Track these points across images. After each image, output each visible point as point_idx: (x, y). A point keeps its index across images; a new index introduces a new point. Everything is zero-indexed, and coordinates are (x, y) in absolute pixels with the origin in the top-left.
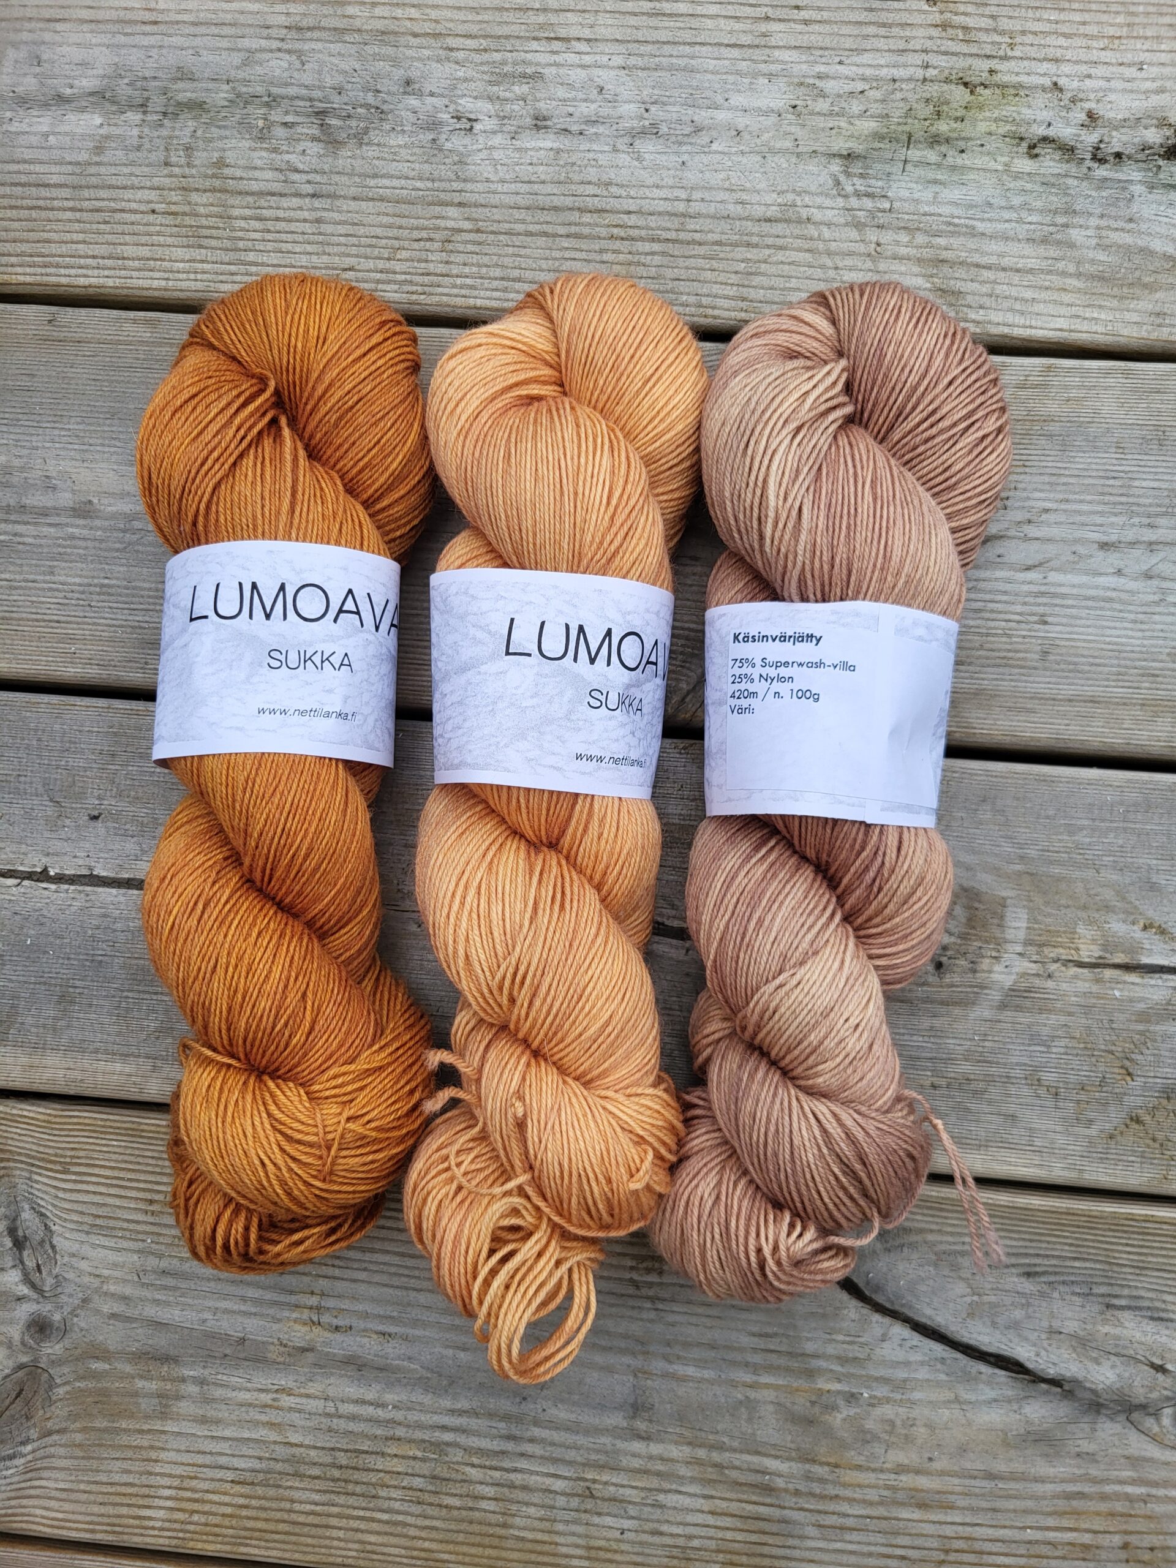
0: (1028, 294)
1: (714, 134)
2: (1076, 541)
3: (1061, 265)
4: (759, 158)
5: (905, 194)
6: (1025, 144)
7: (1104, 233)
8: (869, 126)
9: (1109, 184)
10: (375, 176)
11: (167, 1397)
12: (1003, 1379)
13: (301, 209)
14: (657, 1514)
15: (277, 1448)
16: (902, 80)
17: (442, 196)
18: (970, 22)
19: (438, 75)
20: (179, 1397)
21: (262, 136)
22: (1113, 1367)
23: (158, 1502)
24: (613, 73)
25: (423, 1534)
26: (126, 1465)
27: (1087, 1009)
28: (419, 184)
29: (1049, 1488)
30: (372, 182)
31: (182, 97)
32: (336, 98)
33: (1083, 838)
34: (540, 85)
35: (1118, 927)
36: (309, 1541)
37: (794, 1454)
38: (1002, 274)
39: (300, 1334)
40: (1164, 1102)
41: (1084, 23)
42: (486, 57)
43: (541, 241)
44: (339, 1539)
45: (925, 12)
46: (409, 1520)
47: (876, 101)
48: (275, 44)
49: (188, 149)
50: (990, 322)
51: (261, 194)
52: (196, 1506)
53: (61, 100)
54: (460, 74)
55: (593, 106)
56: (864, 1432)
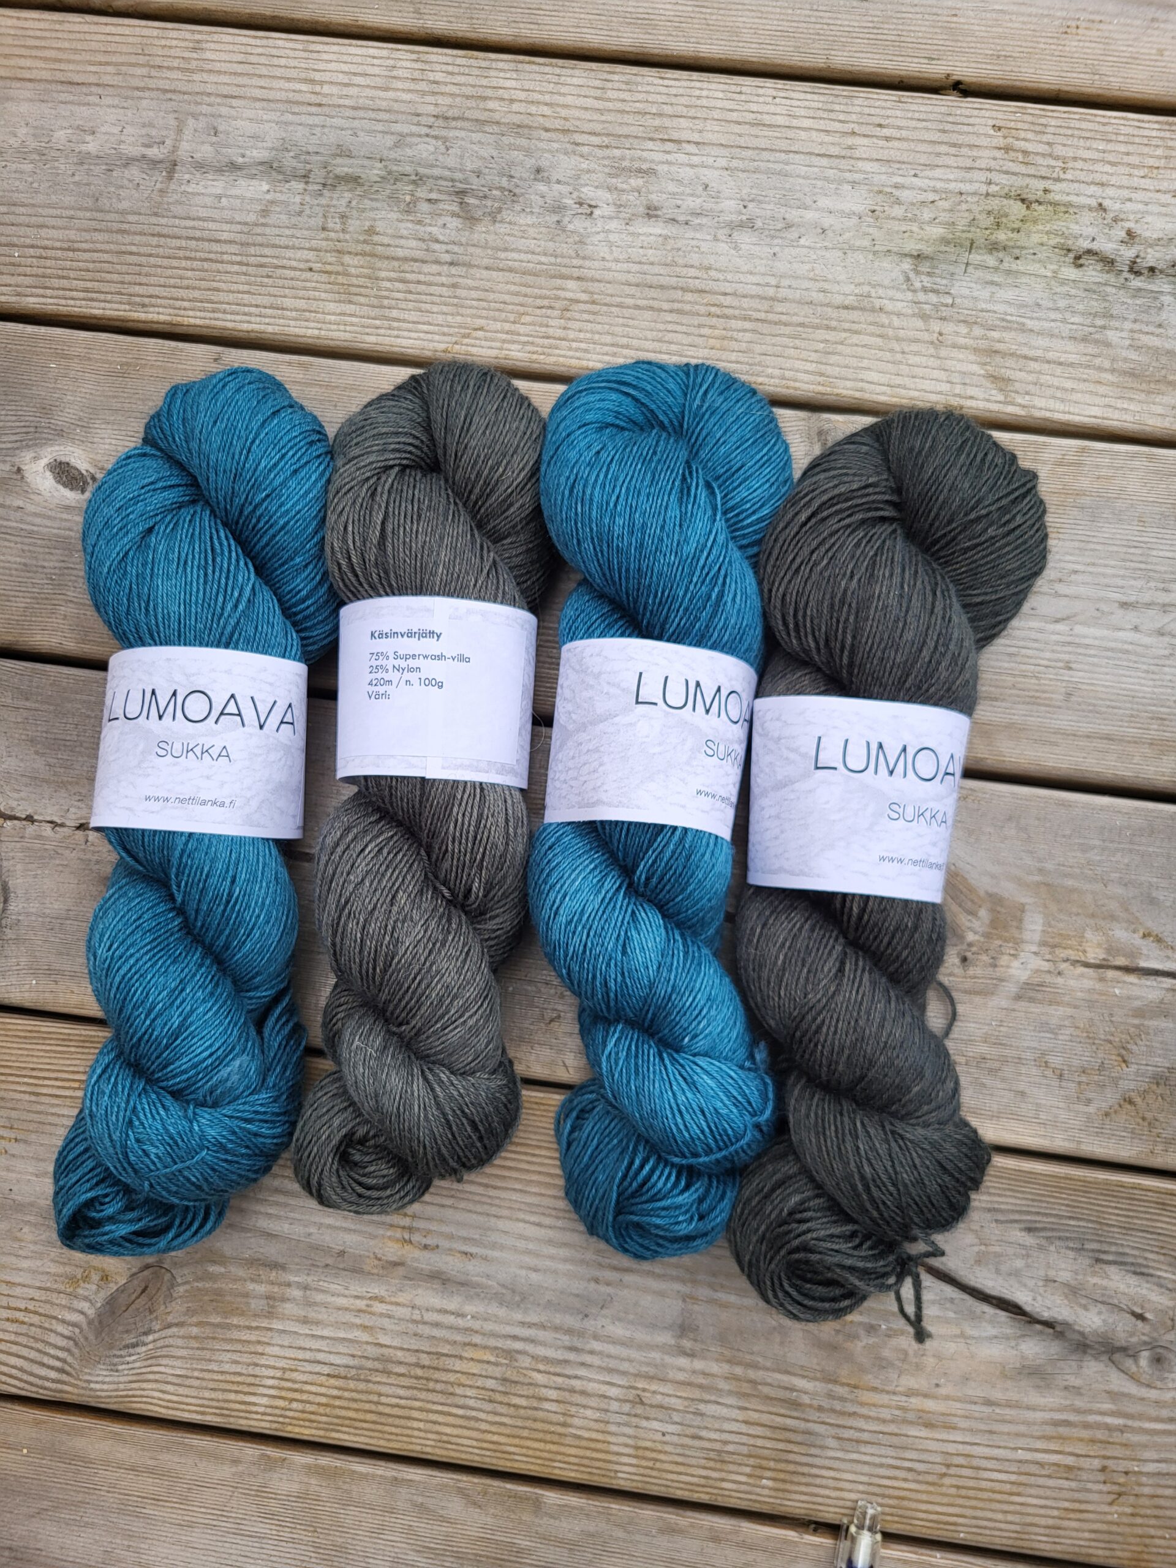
0: (1069, 384)
1: (802, 230)
2: (1101, 599)
3: (1097, 361)
4: (840, 254)
5: (966, 292)
6: (1071, 255)
7: (1136, 336)
8: (937, 231)
9: (1143, 293)
10: (506, 250)
11: (274, 1299)
12: (1003, 1319)
13: (439, 274)
14: (698, 1421)
15: (369, 1347)
16: (968, 194)
17: (564, 270)
18: (1029, 147)
19: (565, 166)
20: (284, 1300)
21: (409, 209)
22: (1100, 1313)
23: (261, 1390)
24: (717, 173)
25: (493, 1429)
26: (235, 1357)
27: (1091, 1004)
28: (543, 259)
29: (1039, 1416)
30: (502, 255)
31: (339, 171)
32: (475, 180)
33: (1095, 857)
34: (653, 179)
35: (1121, 934)
36: (394, 1430)
37: (818, 1375)
38: (1046, 366)
39: (392, 1250)
40: (1154, 1087)
41: (1128, 154)
42: (607, 152)
43: (648, 314)
44: (419, 1430)
45: (991, 136)
46: (482, 1416)
47: (944, 210)
48: (424, 130)
49: (343, 217)
50: (1034, 407)
51: (406, 259)
52: (297, 1396)
53: (234, 167)
54: (584, 166)
55: (699, 201)
56: (881, 1359)
